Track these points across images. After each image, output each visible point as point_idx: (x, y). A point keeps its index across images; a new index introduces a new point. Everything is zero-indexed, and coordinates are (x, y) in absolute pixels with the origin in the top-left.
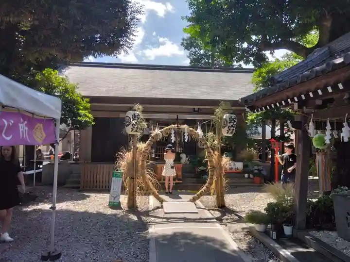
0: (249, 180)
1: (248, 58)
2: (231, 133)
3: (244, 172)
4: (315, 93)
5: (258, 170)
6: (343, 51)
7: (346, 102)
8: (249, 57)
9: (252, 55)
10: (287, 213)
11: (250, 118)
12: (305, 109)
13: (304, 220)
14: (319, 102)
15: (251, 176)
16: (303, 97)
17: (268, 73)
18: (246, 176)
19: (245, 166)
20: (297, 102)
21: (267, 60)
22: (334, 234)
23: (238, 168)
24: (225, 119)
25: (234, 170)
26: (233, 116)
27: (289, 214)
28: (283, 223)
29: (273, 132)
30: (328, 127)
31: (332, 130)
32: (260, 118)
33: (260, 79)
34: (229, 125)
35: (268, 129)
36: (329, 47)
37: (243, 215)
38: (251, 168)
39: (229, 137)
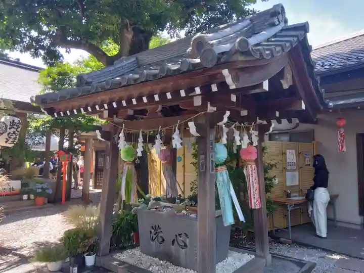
0: (29, 202)
1: (36, 49)
2: (13, 142)
3: (22, 193)
4: (129, 101)
5: (42, 188)
6: (150, 64)
7: (159, 114)
8: (38, 49)
9: (43, 48)
10: (90, 240)
11: (34, 124)
12: (116, 119)
13: (108, 244)
14: (130, 112)
15: (32, 197)
16: (115, 105)
17: (60, 74)
18: (25, 197)
19: (23, 185)
20: (107, 109)
21: (61, 58)
22: (137, 252)
23: (13, 188)
24: (3, 122)
25: (8, 191)
26: (17, 120)
27: (92, 241)
28: (84, 253)
29: (61, 143)
30: (141, 139)
31: (144, 142)
32: (48, 125)
33: (50, 79)
34: (9, 131)
35: (55, 139)
36: (137, 58)
37: (25, 252)
38: (32, 186)
39: (8, 147)
